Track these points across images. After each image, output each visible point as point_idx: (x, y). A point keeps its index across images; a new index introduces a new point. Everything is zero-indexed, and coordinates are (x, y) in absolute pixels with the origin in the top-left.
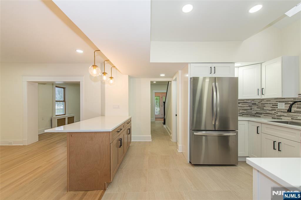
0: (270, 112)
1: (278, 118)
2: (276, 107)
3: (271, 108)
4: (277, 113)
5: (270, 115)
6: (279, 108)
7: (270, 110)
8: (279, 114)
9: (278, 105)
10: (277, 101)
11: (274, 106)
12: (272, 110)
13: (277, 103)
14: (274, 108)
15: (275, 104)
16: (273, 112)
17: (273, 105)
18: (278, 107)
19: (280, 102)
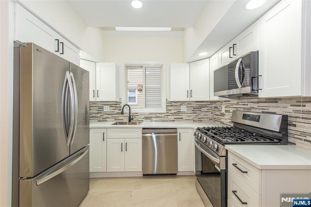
0: (96, 115)
1: (104, 121)
2: (102, 109)
3: (97, 111)
4: (103, 116)
5: (96, 118)
6: (104, 111)
7: (95, 114)
8: (105, 116)
9: (104, 107)
10: (103, 104)
11: (100, 109)
12: (98, 113)
13: (102, 106)
14: (100, 110)
15: (101, 107)
16: (99, 115)
17: (99, 107)
18: (104, 109)
19: (105, 105)
